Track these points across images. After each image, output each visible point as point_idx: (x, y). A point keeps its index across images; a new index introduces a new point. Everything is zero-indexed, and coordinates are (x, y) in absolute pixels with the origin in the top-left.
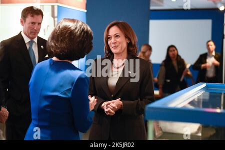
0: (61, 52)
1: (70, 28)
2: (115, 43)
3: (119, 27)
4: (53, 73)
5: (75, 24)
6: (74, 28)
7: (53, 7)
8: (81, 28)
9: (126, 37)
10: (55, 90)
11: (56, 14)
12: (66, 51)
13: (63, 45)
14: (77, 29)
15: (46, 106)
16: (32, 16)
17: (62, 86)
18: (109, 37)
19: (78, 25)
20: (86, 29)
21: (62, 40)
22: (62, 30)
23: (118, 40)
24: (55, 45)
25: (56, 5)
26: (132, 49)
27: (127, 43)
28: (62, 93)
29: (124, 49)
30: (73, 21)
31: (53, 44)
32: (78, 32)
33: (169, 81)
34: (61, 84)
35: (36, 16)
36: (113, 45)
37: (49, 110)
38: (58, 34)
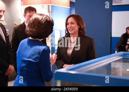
0: (33, 34)
1: (39, 19)
2: (70, 27)
3: (74, 18)
4: (29, 47)
5: (42, 17)
6: (41, 19)
7: (49, 6)
8: (45, 19)
9: (78, 24)
10: (29, 58)
11: (50, 10)
12: (36, 33)
13: (34, 30)
14: (43, 20)
15: (24, 67)
16: (29, 12)
17: (33, 55)
18: (67, 23)
19: (44, 17)
20: (48, 20)
21: (33, 26)
22: (33, 21)
23: (73, 25)
24: (30, 30)
25: (50, 5)
26: (81, 31)
27: (78, 28)
28: (33, 59)
29: (77, 31)
30: (41, 15)
31: (28, 29)
32: (43, 22)
33: (123, 46)
34: (33, 54)
35: (31, 12)
36: (69, 28)
37: (26, 69)
38: (32, 23)
